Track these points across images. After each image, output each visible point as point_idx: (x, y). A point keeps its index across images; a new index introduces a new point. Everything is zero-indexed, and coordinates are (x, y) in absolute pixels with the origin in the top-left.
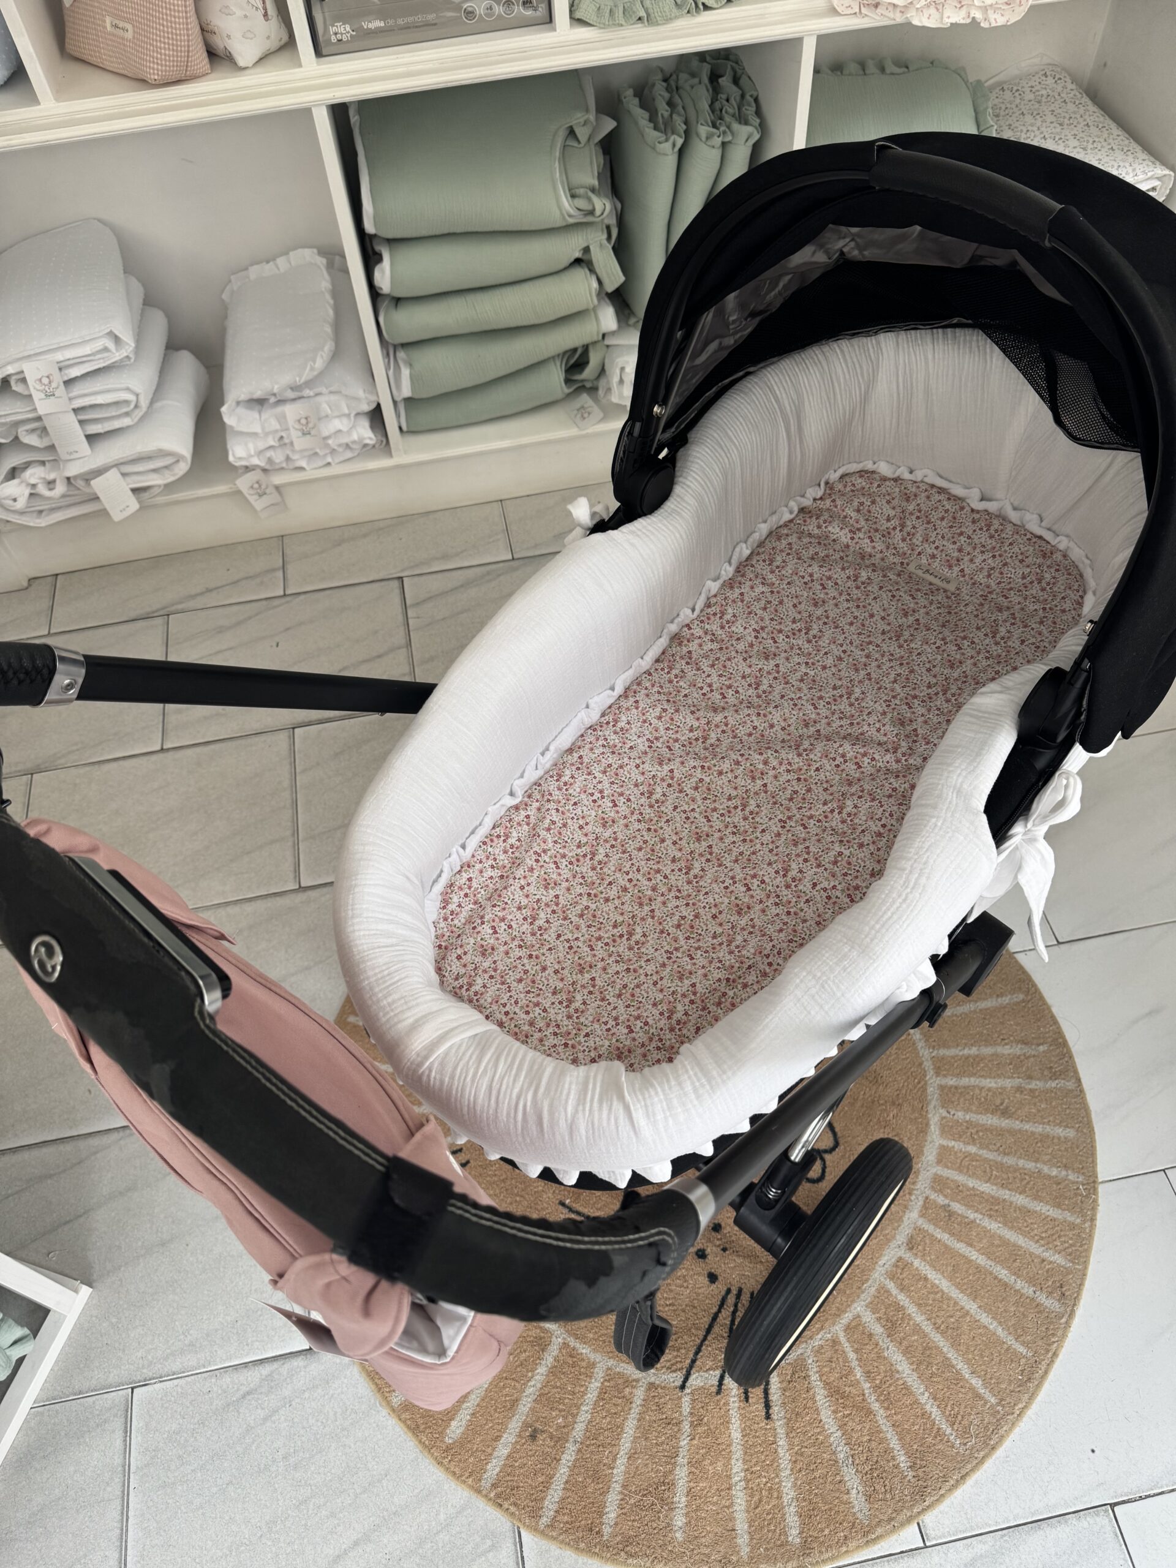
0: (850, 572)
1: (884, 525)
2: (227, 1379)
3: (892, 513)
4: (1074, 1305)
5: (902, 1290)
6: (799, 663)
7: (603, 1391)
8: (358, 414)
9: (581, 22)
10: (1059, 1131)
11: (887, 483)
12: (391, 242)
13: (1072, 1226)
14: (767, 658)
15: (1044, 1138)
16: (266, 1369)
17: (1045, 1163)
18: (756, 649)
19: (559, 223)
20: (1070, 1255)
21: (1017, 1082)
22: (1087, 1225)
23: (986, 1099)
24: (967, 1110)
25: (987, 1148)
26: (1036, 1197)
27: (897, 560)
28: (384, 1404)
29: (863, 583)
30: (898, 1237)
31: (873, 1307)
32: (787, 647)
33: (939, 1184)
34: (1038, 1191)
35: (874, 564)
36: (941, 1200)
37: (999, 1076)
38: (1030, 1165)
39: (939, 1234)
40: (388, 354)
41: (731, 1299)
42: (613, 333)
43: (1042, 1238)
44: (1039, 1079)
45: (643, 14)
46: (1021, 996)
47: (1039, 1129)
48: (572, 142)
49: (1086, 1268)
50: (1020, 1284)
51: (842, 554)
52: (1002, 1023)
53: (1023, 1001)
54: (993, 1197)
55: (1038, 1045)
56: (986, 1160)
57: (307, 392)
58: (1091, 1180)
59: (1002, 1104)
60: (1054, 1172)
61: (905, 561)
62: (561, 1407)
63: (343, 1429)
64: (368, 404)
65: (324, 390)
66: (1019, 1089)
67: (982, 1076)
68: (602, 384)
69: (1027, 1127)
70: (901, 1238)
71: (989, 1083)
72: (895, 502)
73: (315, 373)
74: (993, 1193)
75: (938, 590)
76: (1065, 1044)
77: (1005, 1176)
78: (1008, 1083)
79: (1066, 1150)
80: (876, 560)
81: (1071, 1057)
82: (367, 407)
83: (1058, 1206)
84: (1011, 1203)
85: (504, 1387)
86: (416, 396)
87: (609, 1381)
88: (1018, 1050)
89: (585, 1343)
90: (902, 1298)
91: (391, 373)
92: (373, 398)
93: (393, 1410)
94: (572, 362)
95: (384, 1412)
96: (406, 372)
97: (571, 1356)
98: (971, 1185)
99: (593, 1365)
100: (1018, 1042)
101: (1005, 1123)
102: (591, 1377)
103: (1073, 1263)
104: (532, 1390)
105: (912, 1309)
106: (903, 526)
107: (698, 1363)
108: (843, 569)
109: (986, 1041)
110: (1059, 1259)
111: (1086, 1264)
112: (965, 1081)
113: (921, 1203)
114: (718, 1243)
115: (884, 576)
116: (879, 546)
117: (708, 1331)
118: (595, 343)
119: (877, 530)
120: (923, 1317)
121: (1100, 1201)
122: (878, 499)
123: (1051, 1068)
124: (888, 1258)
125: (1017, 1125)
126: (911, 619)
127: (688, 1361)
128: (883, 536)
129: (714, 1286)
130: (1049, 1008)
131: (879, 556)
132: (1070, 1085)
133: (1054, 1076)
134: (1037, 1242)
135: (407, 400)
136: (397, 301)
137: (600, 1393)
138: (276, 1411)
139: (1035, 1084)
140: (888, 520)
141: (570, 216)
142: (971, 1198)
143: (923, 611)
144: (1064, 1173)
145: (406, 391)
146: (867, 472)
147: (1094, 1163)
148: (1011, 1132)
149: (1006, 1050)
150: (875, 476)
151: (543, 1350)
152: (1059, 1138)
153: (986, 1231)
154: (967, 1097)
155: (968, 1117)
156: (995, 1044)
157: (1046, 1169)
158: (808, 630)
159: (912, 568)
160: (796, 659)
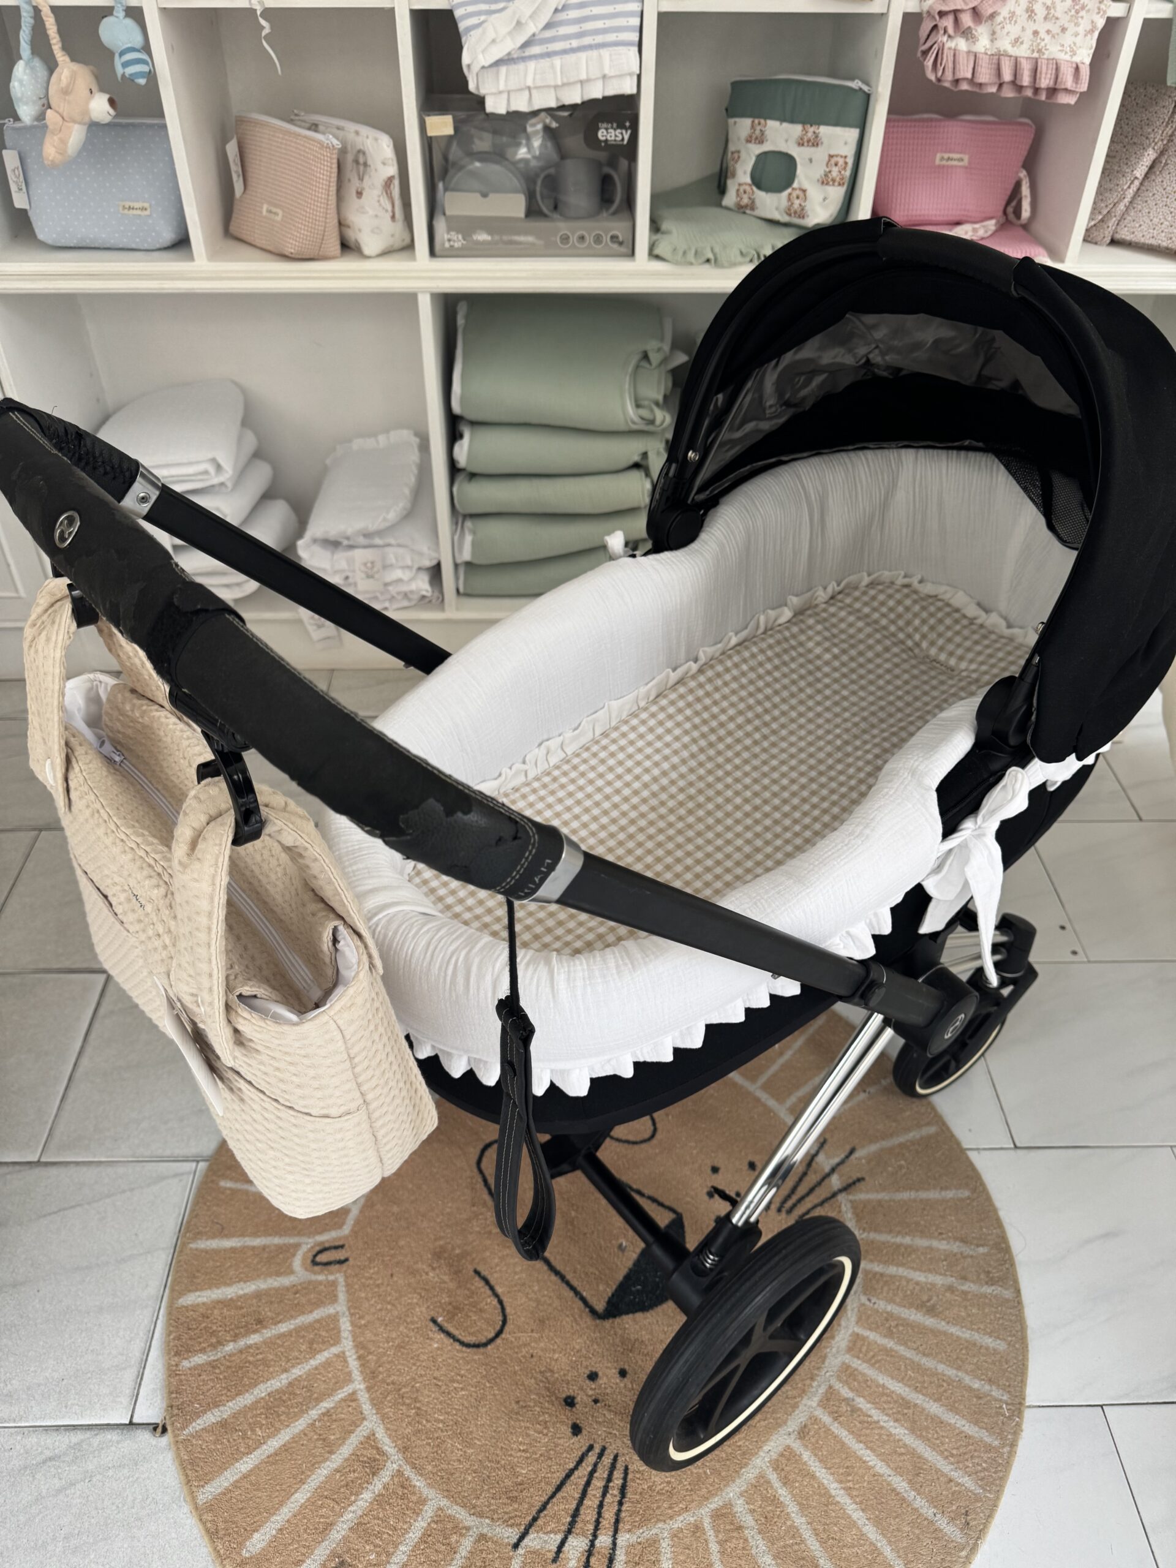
2: (33, 1439)
4: (979, 1538)
5: (785, 1484)
7: (426, 1534)
8: (419, 569)
9: (658, 257)
10: (989, 1341)
12: (474, 424)
13: (989, 1448)
15: (971, 1345)
16: (76, 1437)
17: (967, 1372)
19: (623, 428)
20: (982, 1479)
21: (950, 1280)
22: (1006, 1449)
23: (912, 1293)
24: (891, 1301)
25: (905, 1344)
26: (953, 1408)
28: (188, 1499)
30: (789, 1423)
31: (748, 1495)
33: (848, 1374)
34: (955, 1402)
36: (846, 1392)
37: (930, 1271)
38: (951, 1372)
39: (835, 1428)
40: (457, 523)
41: (592, 1458)
43: (952, 1455)
44: (973, 1282)
45: (710, 256)
46: (966, 1193)
47: (966, 1334)
48: (644, 364)
49: (998, 1498)
50: (920, 1503)
52: (942, 1217)
53: (969, 1198)
54: (903, 1399)
55: (978, 1246)
56: (902, 1358)
57: (378, 541)
58: (1017, 1400)
59: (929, 1301)
60: (976, 1385)
62: (378, 1541)
63: (138, 1519)
64: (431, 560)
65: (392, 541)
66: (951, 1289)
67: (912, 1268)
69: (954, 1330)
70: (794, 1424)
71: (920, 1277)
73: (387, 524)
74: (904, 1394)
76: (1007, 1250)
77: (920, 1379)
78: (939, 1280)
79: (994, 1363)
81: (1013, 1264)
82: (428, 563)
83: (976, 1423)
84: (924, 1409)
85: (322, 1507)
86: (476, 561)
87: (436, 1523)
88: (955, 1247)
89: (421, 1475)
90: (783, 1493)
91: (456, 538)
92: (434, 555)
93: (197, 1508)
95: (186, 1508)
96: (469, 539)
97: (403, 1487)
98: (881, 1382)
99: (423, 1501)
100: (956, 1239)
101: (929, 1322)
102: (418, 1515)
103: (985, 1490)
104: (350, 1516)
105: (792, 1508)
107: (540, 1522)
109: (922, 1232)
110: (968, 1482)
111: (998, 1494)
112: (892, 1270)
113: (822, 1390)
114: (590, 1393)
117: (559, 1488)
120: (803, 1520)
121: (1024, 1426)
123: (989, 1272)
124: (775, 1445)
125: (942, 1326)
127: (530, 1518)
129: (575, 1439)
130: (995, 1211)
132: (1008, 1294)
133: (991, 1282)
134: (946, 1458)
135: (468, 564)
136: (473, 476)
137: (424, 1535)
138: (72, 1484)
139: (967, 1287)
141: (634, 423)
142: (881, 1397)
144: (987, 1387)
145: (466, 555)
147: (1023, 1383)
148: (935, 1333)
149: (942, 1245)
151: (374, 1474)
152: (987, 1348)
153: (890, 1435)
154: (892, 1287)
155: (889, 1308)
156: (931, 1237)
157: (967, 1380)
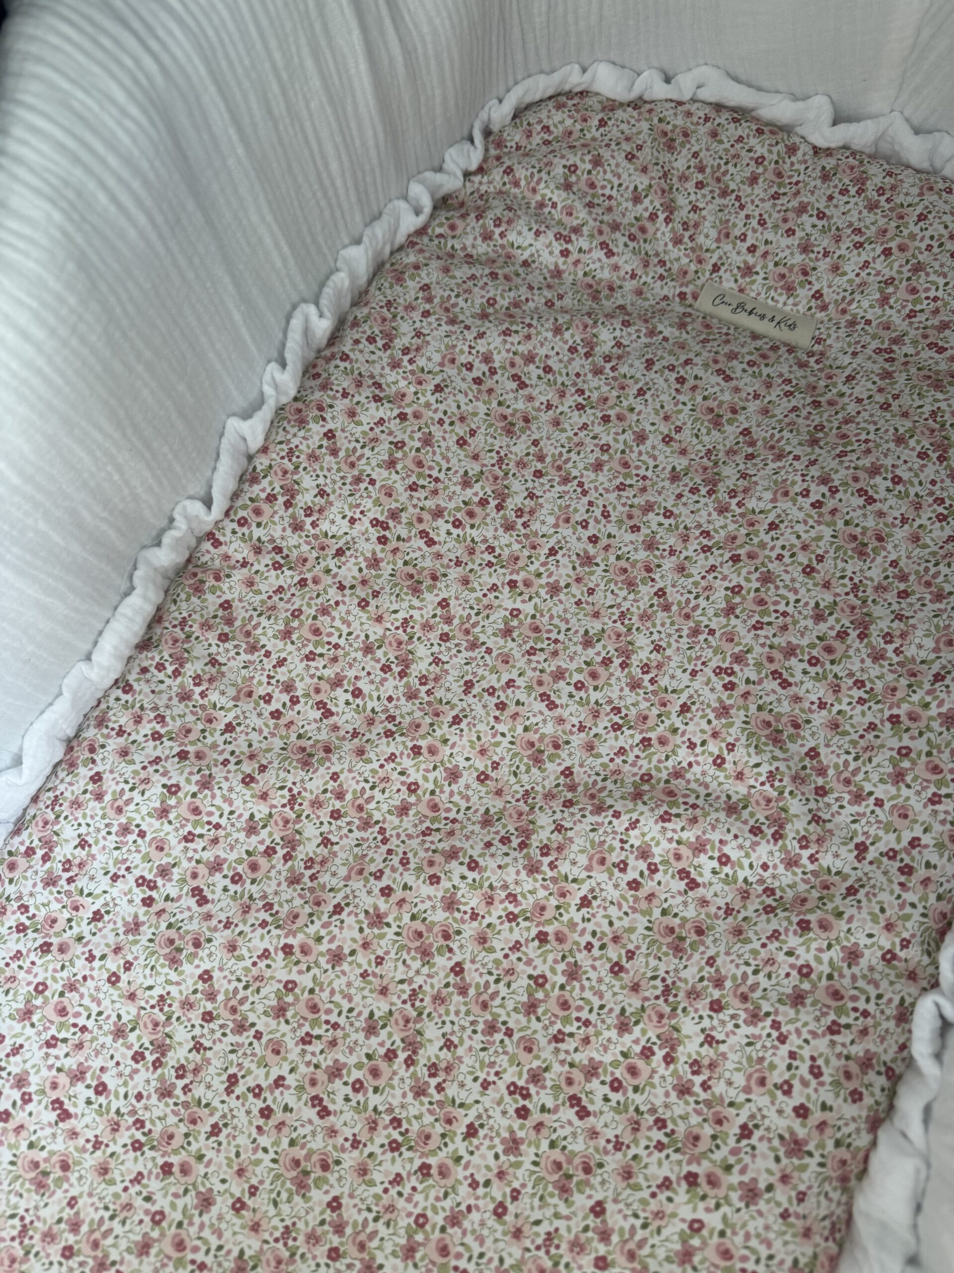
0: (573, 336)
1: (629, 212)
3: (642, 182)
6: (494, 588)
11: (620, 114)
14: (416, 591)
18: (386, 569)
27: (671, 289)
29: (607, 358)
32: (460, 551)
35: (622, 307)
51: (548, 294)
61: (688, 290)
72: (646, 156)
75: (775, 348)
80: (625, 296)
106: (670, 208)
108: (557, 331)
115: (652, 333)
116: (627, 262)
119: (615, 227)
122: (606, 154)
126: (731, 430)
128: (632, 238)
131: (630, 285)
140: (637, 199)
143: (753, 406)
146: (569, 95)
150: (590, 101)
158: (502, 497)
159: (704, 304)
160: (487, 578)
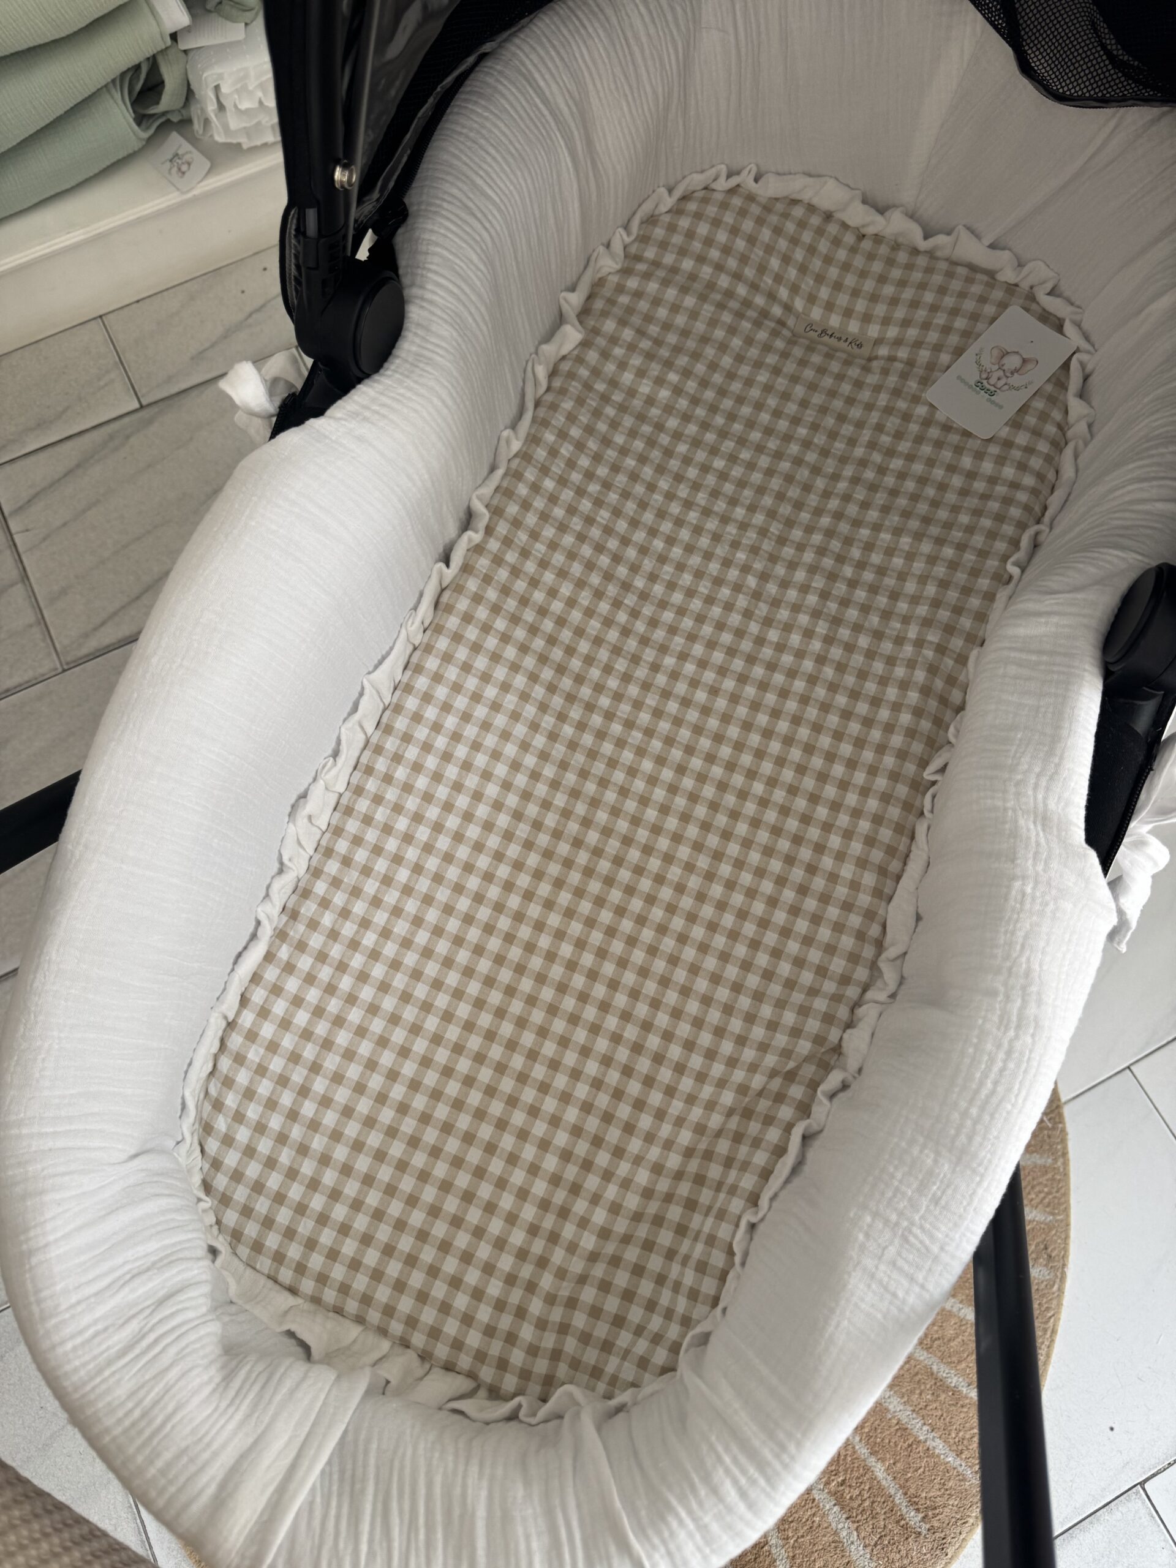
4: (1064, 1265)
22: (1059, 1163)
42: (187, 30)
49: (1068, 1216)
68: (194, 111)
94: (138, 87)
110: (1037, 1214)
111: (1067, 1211)
118: (164, 52)
